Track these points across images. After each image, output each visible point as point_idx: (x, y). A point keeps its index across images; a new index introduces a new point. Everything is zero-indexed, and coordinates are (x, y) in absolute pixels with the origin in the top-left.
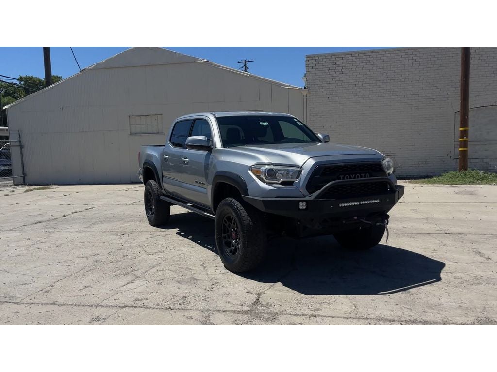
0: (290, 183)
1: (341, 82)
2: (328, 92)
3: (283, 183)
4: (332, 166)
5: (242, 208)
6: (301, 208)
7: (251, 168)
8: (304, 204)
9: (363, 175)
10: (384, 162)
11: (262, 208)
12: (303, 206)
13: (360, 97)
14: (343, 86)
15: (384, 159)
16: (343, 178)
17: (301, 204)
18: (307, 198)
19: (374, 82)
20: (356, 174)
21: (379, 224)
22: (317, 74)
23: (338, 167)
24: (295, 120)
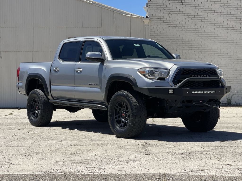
0: (163, 79)
1: (181, 13)
2: (169, 21)
3: (159, 79)
4: (188, 70)
5: (132, 95)
6: (170, 93)
7: (138, 70)
8: (172, 90)
9: (205, 76)
10: (218, 70)
11: (147, 93)
12: (171, 91)
13: (198, 27)
14: (183, 17)
15: (218, 69)
16: (194, 77)
17: (170, 90)
18: (174, 87)
19: (212, 14)
20: (201, 75)
21: (214, 107)
22: (158, 4)
23: (191, 70)
24: (156, 43)
